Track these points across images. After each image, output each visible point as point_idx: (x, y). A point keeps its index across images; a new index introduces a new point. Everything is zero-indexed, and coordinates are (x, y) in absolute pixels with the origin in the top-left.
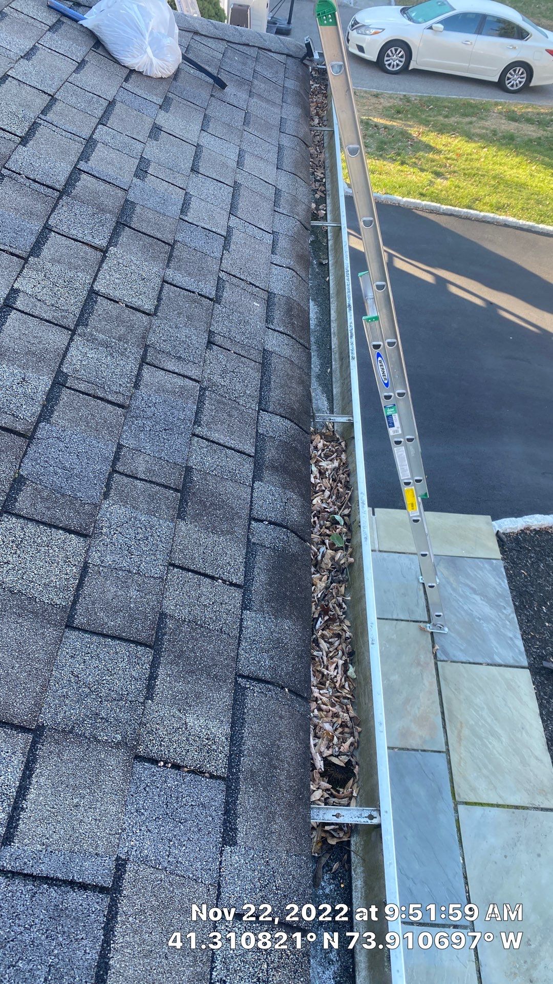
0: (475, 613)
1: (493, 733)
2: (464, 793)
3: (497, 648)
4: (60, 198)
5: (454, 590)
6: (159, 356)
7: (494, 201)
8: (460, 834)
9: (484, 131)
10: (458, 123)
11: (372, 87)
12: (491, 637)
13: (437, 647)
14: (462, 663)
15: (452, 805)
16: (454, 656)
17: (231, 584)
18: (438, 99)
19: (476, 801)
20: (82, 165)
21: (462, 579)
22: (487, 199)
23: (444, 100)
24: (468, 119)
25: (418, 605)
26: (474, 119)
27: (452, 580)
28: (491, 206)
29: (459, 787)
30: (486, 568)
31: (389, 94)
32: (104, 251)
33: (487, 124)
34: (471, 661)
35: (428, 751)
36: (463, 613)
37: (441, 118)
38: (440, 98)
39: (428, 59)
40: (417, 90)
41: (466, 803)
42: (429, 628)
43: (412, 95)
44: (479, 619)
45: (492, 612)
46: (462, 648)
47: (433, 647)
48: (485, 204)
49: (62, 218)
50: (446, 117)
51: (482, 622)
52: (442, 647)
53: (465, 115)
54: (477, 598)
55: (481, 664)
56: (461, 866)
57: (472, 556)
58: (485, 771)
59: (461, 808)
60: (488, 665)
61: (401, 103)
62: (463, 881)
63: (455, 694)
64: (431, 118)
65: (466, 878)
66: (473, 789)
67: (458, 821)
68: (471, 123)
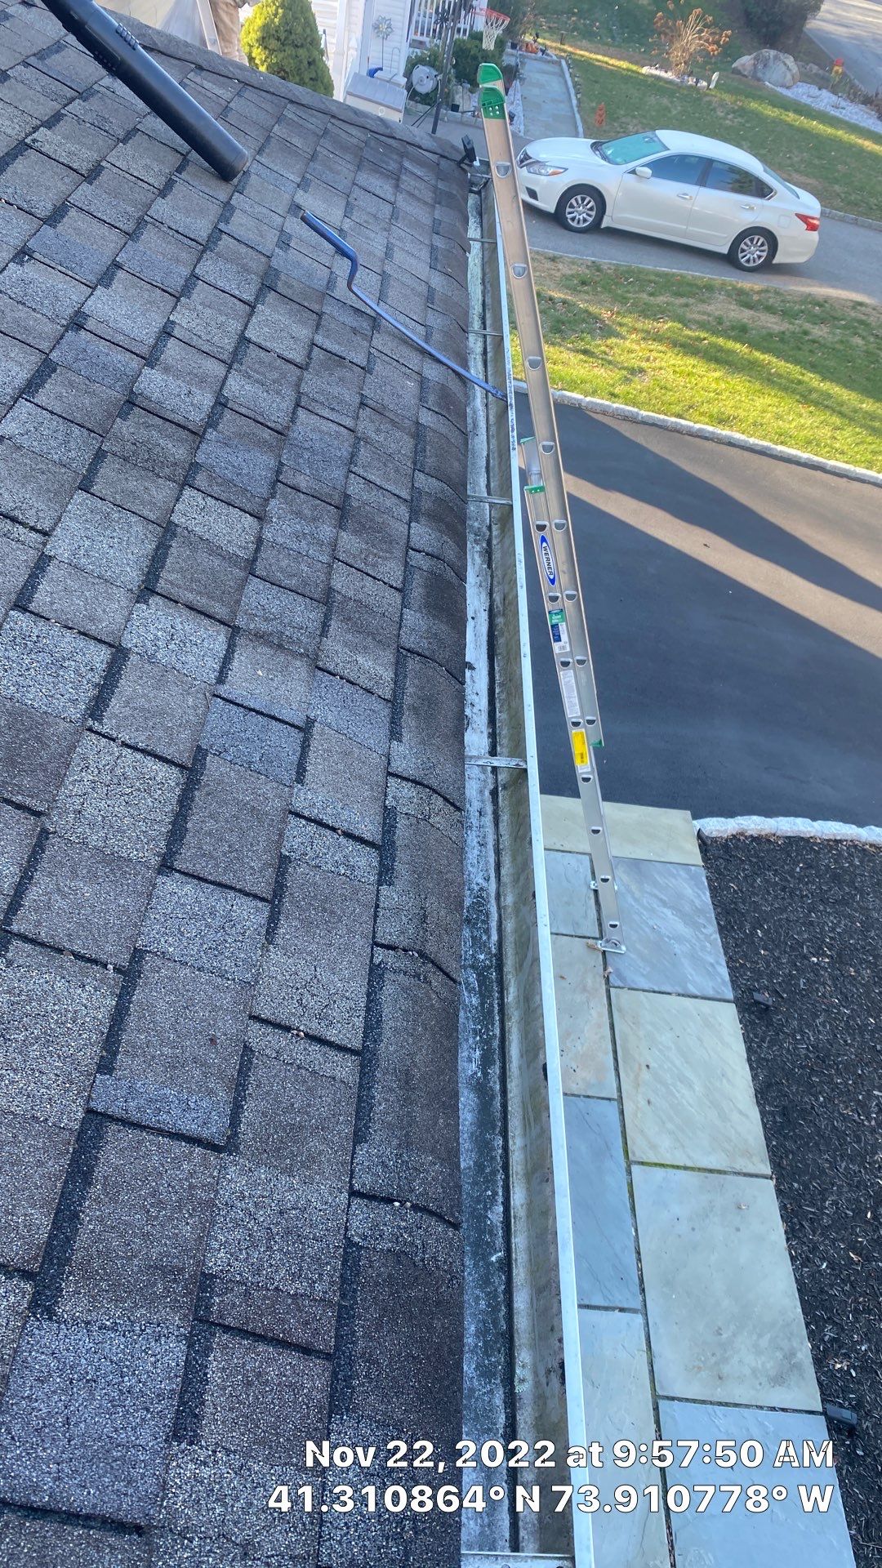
0: (663, 931)
1: (683, 1079)
2: (639, 1150)
3: (691, 975)
4: (203, 252)
5: (636, 900)
6: (313, 404)
7: (716, 410)
8: (633, 1201)
9: (705, 317)
10: (668, 304)
11: (547, 248)
12: (686, 962)
13: (610, 969)
14: (644, 991)
15: (624, 1165)
16: (633, 981)
17: (391, 587)
18: (640, 271)
19: (656, 1161)
20: (222, 226)
21: (648, 888)
22: (705, 408)
23: (648, 273)
24: (683, 300)
25: (586, 917)
26: (691, 301)
27: (633, 887)
28: (711, 416)
29: (634, 1143)
30: (680, 875)
31: (569, 257)
32: (253, 307)
33: (710, 308)
34: (656, 989)
35: (593, 1097)
36: (647, 929)
37: (645, 296)
38: (643, 269)
39: (628, 216)
40: (613, 257)
41: (642, 1163)
42: (600, 944)
43: (605, 262)
44: (668, 937)
45: (686, 930)
46: (645, 973)
47: (605, 969)
48: (702, 414)
49: (206, 268)
50: (651, 294)
51: (672, 941)
52: (617, 971)
53: (679, 294)
54: (668, 912)
55: (669, 994)
56: (633, 1239)
57: (662, 860)
58: (669, 1126)
59: (635, 1169)
60: (679, 995)
61: (587, 271)
62: (634, 1256)
63: (632, 1029)
64: (629, 295)
65: (638, 1253)
66: (653, 1147)
67: (631, 1185)
68: (687, 305)
